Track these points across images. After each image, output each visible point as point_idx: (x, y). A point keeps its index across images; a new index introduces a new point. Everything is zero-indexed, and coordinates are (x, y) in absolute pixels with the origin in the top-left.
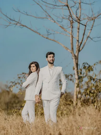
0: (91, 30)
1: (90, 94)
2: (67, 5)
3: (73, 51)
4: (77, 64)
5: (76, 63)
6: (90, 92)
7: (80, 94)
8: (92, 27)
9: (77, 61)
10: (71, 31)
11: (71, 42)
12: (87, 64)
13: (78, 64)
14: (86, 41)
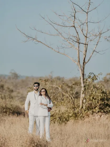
0: (97, 45)
1: (92, 99)
2: (73, 25)
3: (80, 63)
4: (83, 75)
5: (82, 73)
6: (93, 98)
7: (85, 99)
8: (98, 43)
9: (83, 72)
10: (78, 47)
11: (78, 56)
12: (93, 74)
13: (85, 74)
14: (92, 54)
